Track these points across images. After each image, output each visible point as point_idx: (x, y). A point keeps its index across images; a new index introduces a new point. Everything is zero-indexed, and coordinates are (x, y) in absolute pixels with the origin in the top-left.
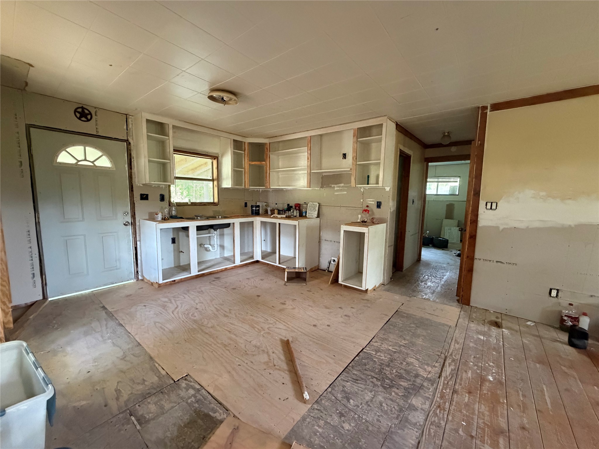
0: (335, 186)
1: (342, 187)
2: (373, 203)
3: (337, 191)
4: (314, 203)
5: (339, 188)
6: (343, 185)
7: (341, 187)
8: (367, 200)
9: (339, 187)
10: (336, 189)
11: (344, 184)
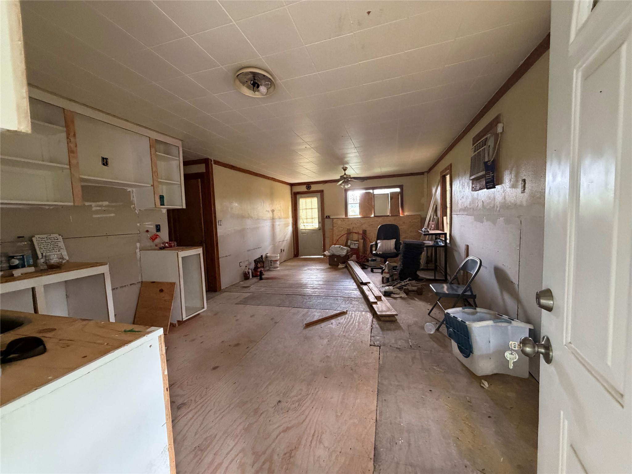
0: (93, 204)
1: (106, 206)
2: (152, 226)
3: (97, 212)
4: (52, 236)
5: (100, 208)
6: (106, 203)
7: (104, 207)
8: (144, 224)
9: (100, 206)
10: (94, 209)
11: (109, 202)
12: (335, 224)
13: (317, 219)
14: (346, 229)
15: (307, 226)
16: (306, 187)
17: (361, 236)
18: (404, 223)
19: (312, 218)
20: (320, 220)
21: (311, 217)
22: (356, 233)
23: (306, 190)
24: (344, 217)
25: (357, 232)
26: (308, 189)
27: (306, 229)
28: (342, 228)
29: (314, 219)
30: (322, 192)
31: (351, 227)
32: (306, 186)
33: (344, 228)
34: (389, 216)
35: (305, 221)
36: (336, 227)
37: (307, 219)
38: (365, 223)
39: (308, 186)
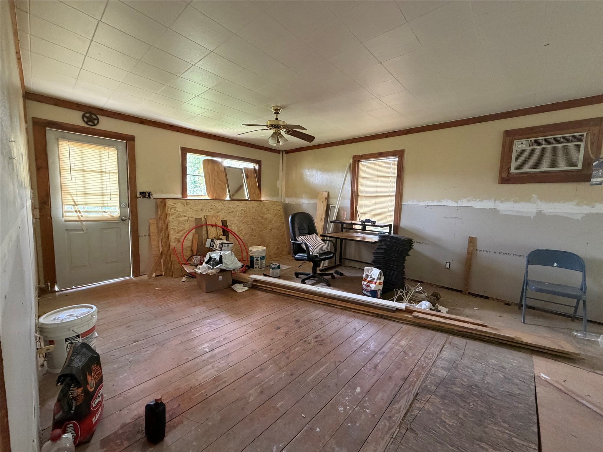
12: (171, 209)
13: (117, 198)
14: (194, 219)
15: (87, 212)
16: (83, 116)
17: (221, 230)
18: (268, 210)
19: (103, 195)
20: (126, 201)
21: (100, 192)
22: (212, 226)
23: (82, 124)
24: (179, 196)
25: (214, 224)
26: (90, 123)
27: (82, 219)
28: (186, 218)
29: (109, 197)
30: (130, 139)
31: (201, 215)
32: (82, 113)
33: (188, 218)
34: (247, 200)
35: (80, 199)
36: (173, 215)
37: (85, 194)
38: (221, 209)
39: (88, 115)
